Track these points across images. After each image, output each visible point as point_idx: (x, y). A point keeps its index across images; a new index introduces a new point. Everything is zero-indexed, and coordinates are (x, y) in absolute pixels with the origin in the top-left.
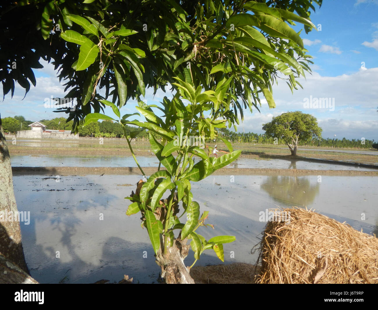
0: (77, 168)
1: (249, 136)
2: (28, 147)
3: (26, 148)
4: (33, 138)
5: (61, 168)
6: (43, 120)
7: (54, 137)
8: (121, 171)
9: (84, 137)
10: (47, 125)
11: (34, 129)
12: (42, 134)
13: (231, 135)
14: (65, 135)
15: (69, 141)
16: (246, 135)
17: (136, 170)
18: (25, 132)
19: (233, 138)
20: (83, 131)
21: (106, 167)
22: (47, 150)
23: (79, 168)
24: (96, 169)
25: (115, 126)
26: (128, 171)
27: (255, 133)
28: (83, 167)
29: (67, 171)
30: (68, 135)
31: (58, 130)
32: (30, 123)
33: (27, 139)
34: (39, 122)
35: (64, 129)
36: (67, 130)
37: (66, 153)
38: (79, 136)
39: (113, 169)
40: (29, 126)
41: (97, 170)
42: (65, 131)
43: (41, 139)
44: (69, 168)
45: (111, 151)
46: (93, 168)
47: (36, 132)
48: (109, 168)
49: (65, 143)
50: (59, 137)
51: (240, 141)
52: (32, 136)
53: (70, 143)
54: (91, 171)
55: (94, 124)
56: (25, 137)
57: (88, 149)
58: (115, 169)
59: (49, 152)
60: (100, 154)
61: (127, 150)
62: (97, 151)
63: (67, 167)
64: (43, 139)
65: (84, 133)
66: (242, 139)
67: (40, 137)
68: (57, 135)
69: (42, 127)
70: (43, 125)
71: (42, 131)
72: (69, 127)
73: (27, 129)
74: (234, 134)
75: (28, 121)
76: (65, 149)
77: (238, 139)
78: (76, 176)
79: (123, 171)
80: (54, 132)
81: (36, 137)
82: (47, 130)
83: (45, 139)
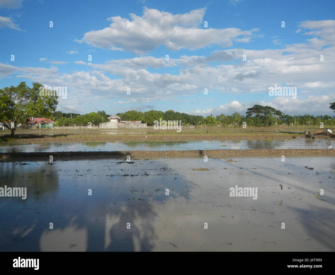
0: (149, 152)
1: (305, 119)
2: (106, 135)
3: (105, 136)
4: (111, 129)
5: (134, 152)
6: (118, 114)
7: (127, 127)
8: (191, 154)
9: (151, 126)
10: (122, 118)
11: (112, 121)
12: (118, 124)
13: (286, 118)
14: (136, 125)
15: (139, 129)
16: (303, 117)
17: (206, 153)
18: (105, 123)
19: (289, 121)
20: (150, 121)
21: (176, 151)
22: (122, 137)
23: (150, 152)
24: (166, 153)
25: (177, 115)
26: (198, 154)
27: (311, 115)
28: (154, 151)
29: (139, 155)
30: (138, 125)
31: (131, 121)
32: (108, 116)
33: (107, 129)
34: (116, 115)
35: (135, 120)
36: (137, 121)
37: (138, 139)
38: (147, 126)
39: (183, 152)
40: (108, 118)
41: (168, 154)
42: (136, 121)
43: (118, 129)
44: (141, 152)
45: (177, 136)
46: (163, 152)
47: (113, 123)
48: (179, 151)
49: (137, 131)
50: (131, 127)
51: (297, 123)
52: (110, 127)
53: (140, 131)
54: (161, 154)
55: (159, 114)
56: (106, 128)
57: (156, 135)
58: (185, 152)
59: (123, 138)
60: (167, 139)
61: (190, 135)
62: (163, 136)
63: (139, 151)
64: (119, 129)
65: (151, 123)
66: (298, 122)
67: (117, 127)
68: (130, 125)
69: (117, 119)
70: (118, 118)
71: (118, 122)
72: (139, 118)
73: (107, 122)
74: (289, 118)
75: (107, 115)
76: (136, 136)
77: (293, 122)
78: (148, 160)
79: (192, 154)
80: (127, 123)
81: (113, 128)
82: (121, 121)
83: (121, 129)
